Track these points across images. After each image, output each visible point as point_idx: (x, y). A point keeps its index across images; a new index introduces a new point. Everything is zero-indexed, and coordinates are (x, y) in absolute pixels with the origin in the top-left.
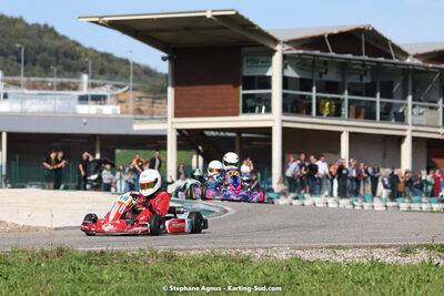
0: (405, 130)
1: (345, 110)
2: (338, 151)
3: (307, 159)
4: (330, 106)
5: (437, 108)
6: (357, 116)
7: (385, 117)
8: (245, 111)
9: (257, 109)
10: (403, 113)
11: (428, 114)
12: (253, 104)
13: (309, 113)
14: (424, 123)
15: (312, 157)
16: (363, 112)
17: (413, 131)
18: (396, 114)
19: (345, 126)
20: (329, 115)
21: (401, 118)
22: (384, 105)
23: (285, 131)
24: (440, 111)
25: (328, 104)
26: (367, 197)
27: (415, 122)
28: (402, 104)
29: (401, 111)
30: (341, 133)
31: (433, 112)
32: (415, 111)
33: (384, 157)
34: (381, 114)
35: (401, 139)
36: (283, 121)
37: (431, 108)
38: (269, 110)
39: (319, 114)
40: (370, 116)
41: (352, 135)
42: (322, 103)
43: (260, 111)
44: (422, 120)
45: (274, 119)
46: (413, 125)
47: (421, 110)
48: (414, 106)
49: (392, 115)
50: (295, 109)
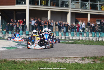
0: (69, 10)
1: (49, 4)
2: (47, 17)
3: (37, 19)
4: (45, 2)
5: (79, 3)
6: (53, 5)
7: (62, 6)
8: (17, 4)
9: (21, 3)
10: (68, 4)
11: (76, 5)
12: (20, 1)
13: (38, 4)
14: (75, 8)
15: (39, 19)
16: (55, 4)
17: (71, 10)
18: (66, 5)
19: (49, 9)
20: (44, 5)
21: (67, 6)
22: (62, 2)
23: (30, 10)
24: (80, 3)
25: (44, 1)
26: (57, 32)
27: (72, 7)
28: (68, 1)
29: (67, 3)
30: (48, 11)
31: (77, 4)
32: (72, 4)
33: (62, 18)
34: (61, 4)
35: (67, 13)
36: (30, 7)
37: (77, 3)
38: (25, 3)
39: (41, 5)
40: (57, 5)
41: (52, 12)
42: (42, 1)
43: (22, 4)
44: (74, 6)
45: (27, 7)
46: (71, 8)
47: (74, 3)
48: (71, 2)
49: (64, 5)
50: (33, 3)
